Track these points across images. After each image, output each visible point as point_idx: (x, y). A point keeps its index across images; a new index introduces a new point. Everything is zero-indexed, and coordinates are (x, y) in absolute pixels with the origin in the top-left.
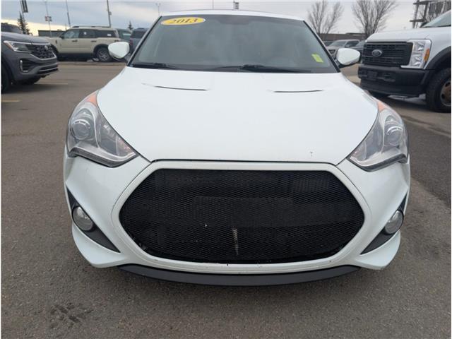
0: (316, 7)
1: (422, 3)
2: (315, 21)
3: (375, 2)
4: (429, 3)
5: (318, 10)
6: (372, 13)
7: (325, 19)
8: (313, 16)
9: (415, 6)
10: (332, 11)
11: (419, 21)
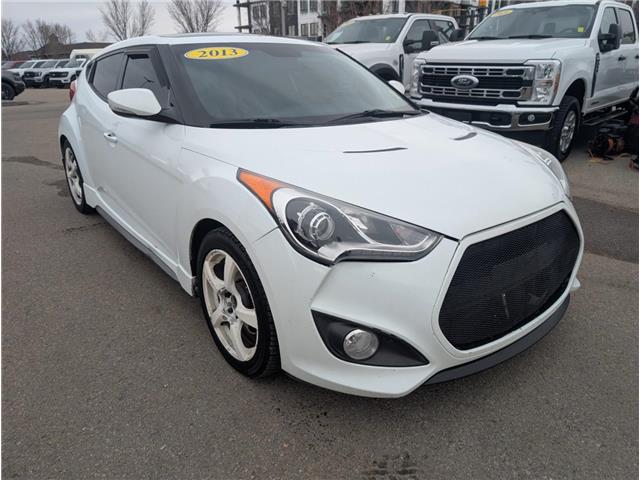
0: (112, 5)
1: (244, 5)
2: (116, 27)
3: (196, 2)
4: (252, 6)
5: (116, 10)
6: (196, 18)
7: (130, 22)
8: (111, 19)
9: (236, 8)
10: (137, 11)
11: (245, 27)
